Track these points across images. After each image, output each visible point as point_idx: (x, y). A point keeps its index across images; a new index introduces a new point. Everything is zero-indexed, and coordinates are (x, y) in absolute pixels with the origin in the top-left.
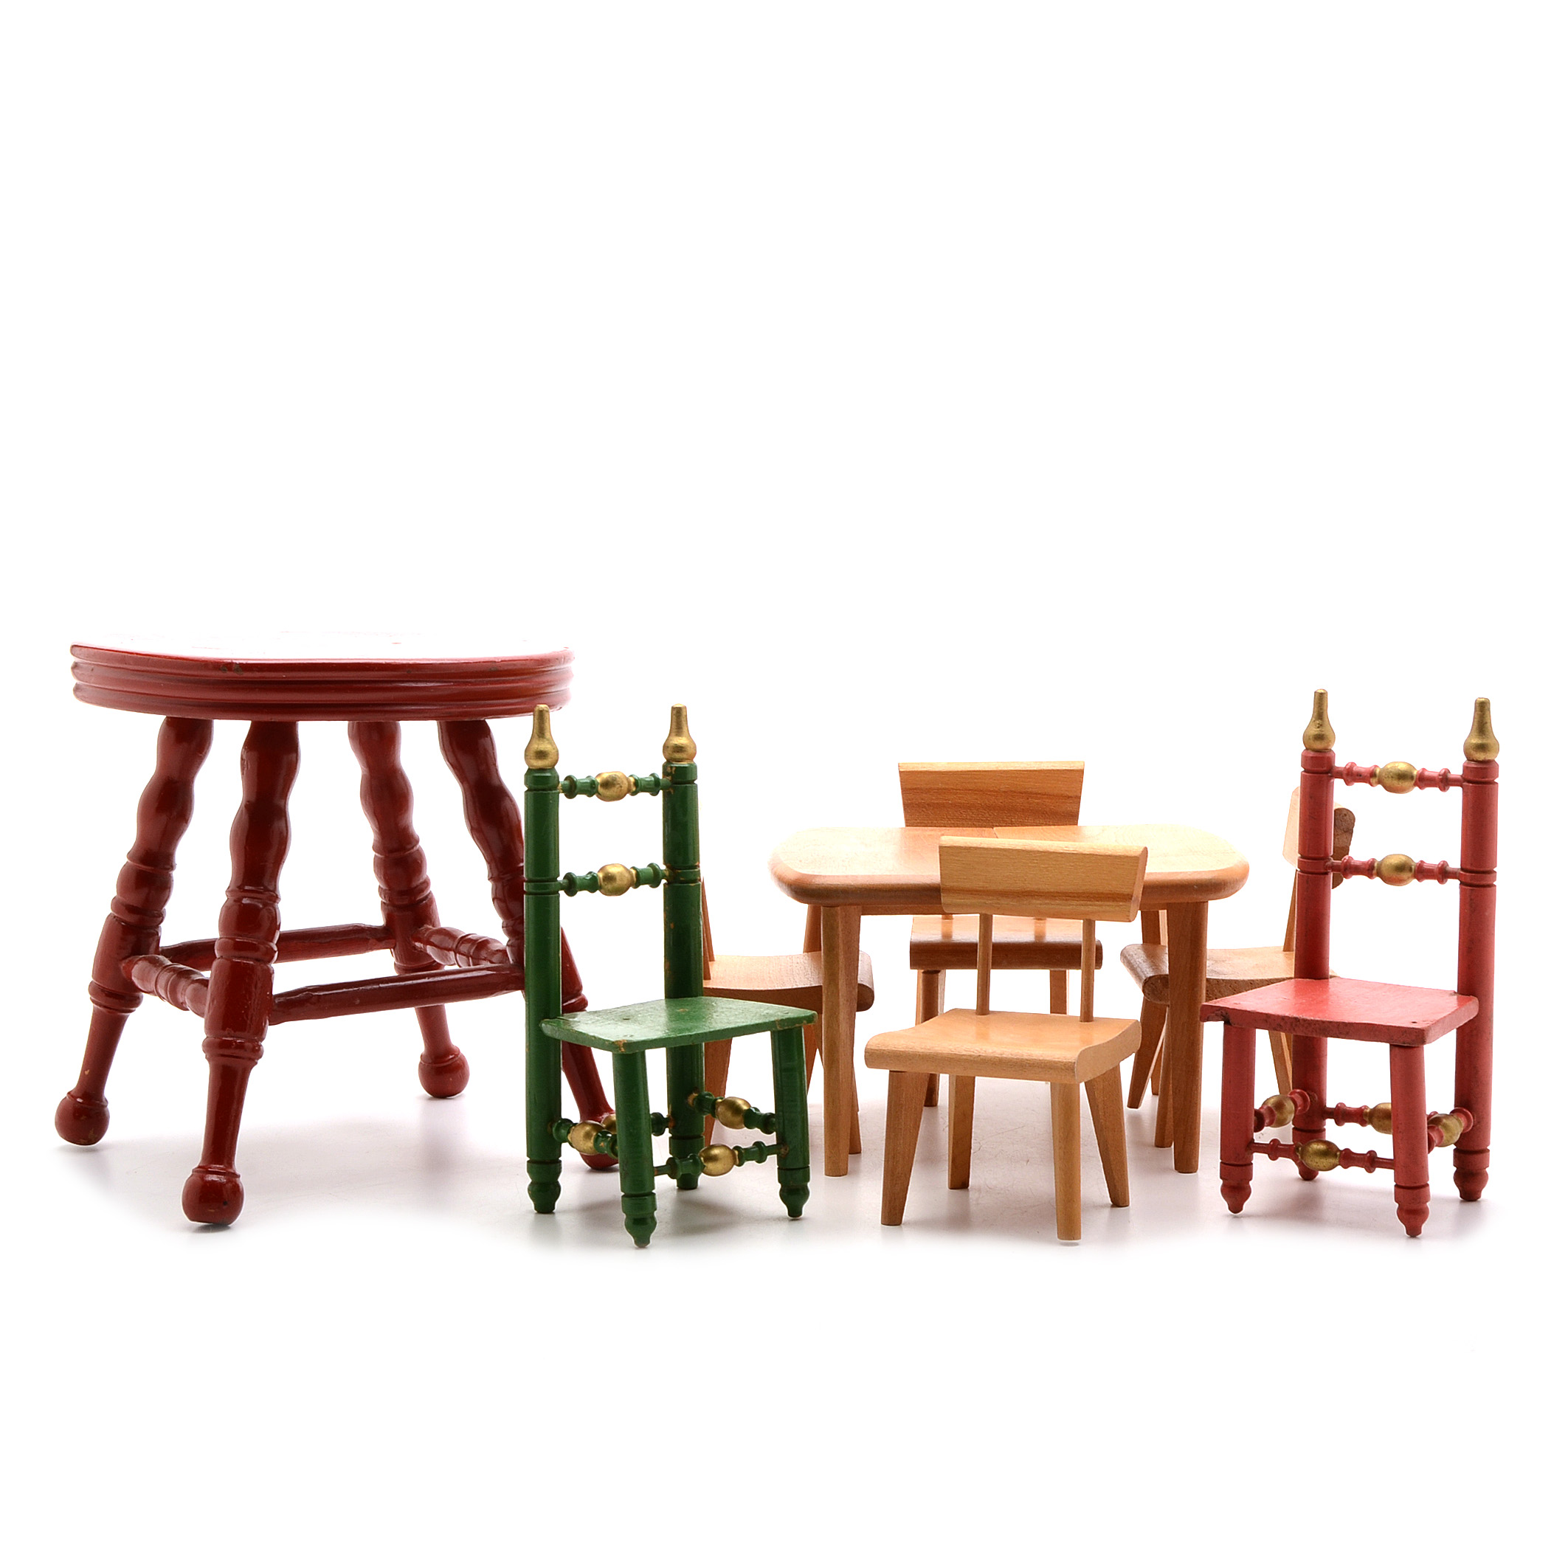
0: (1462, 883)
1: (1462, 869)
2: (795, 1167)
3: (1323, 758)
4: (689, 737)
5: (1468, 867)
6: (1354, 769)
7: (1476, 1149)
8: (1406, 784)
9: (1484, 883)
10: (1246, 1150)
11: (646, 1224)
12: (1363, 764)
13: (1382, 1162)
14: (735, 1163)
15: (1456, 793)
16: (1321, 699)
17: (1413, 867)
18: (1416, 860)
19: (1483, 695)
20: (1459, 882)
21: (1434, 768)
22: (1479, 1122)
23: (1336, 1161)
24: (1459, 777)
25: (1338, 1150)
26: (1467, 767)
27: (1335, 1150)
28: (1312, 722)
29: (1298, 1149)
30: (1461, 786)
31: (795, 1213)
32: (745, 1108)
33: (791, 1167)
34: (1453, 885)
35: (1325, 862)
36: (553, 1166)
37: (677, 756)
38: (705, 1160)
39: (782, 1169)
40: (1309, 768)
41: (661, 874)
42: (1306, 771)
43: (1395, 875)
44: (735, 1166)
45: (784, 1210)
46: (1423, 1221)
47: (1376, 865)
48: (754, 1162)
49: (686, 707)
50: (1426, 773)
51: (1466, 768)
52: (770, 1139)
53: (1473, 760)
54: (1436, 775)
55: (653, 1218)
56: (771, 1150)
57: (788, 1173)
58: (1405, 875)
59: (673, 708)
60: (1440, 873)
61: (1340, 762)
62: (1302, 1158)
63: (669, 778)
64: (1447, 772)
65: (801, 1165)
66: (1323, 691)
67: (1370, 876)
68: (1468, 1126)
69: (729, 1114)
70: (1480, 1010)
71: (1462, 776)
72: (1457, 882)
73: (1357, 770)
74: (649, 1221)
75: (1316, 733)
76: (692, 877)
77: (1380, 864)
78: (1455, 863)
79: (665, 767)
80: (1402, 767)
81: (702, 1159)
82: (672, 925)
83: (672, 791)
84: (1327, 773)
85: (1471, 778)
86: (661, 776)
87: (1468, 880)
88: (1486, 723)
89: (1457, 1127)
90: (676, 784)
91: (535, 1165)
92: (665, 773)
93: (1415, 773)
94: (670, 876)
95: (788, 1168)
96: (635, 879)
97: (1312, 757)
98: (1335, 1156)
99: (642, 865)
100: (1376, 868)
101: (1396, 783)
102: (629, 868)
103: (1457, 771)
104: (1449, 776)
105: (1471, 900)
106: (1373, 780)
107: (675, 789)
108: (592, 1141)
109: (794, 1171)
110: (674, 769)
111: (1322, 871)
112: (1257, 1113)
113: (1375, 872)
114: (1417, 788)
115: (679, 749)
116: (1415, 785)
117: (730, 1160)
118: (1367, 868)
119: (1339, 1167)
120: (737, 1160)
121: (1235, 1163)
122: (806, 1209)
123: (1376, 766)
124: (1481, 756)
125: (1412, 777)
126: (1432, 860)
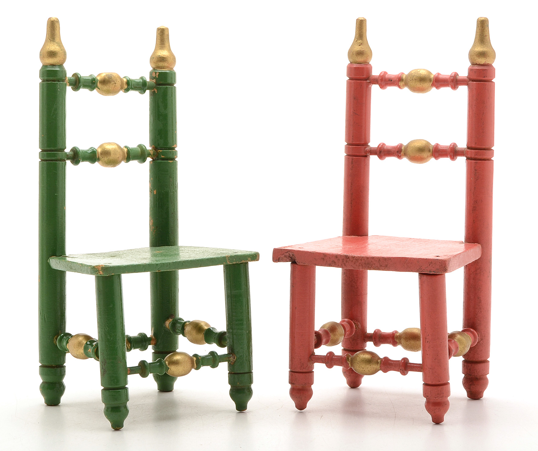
0: (468, 159)
1: (468, 148)
2: (241, 372)
3: (363, 68)
4: (169, 50)
5: (473, 146)
6: (386, 76)
7: (480, 359)
8: (426, 85)
9: (485, 157)
10: (309, 361)
11: (120, 411)
12: (393, 72)
13: (413, 367)
14: (193, 367)
15: (463, 91)
16: (361, 25)
17: (431, 148)
18: (433, 143)
19: (483, 15)
20: (466, 158)
21: (446, 72)
22: (482, 339)
23: (378, 367)
24: (466, 78)
25: (379, 358)
26: (472, 69)
27: (376, 358)
28: (355, 41)
29: (348, 358)
30: (467, 85)
31: (241, 407)
32: (206, 328)
33: (239, 372)
34: (462, 161)
35: (366, 147)
36: (59, 369)
37: (161, 64)
38: (169, 364)
39: (231, 373)
40: (353, 76)
41: (146, 153)
42: (351, 79)
43: (417, 155)
44: (193, 369)
45: (233, 405)
46: (445, 412)
47: (403, 148)
48: (209, 367)
49: (167, 29)
50: (440, 77)
51: (471, 71)
52: (223, 351)
53: (476, 64)
54: (448, 77)
55: (126, 407)
56: (223, 358)
57: (236, 376)
58: (425, 155)
59: (158, 29)
60: (451, 152)
61: (376, 72)
62: (352, 365)
63: (154, 81)
64: (456, 74)
65: (246, 370)
66: (363, 19)
67: (399, 157)
68: (474, 342)
69: (194, 332)
70: (482, 254)
71: (467, 77)
72: (464, 158)
73: (389, 77)
74: (123, 409)
75: (358, 49)
76: (170, 156)
77: (407, 147)
78: (462, 143)
79: (151, 73)
80: (423, 73)
81: (167, 362)
82: (155, 192)
83: (156, 91)
84: (366, 80)
85: (475, 77)
86: (148, 79)
87: (473, 156)
88: (486, 36)
89: (467, 343)
90: (159, 85)
91: (46, 369)
92: (152, 78)
93: (432, 76)
94: (154, 155)
95: (236, 372)
96: (126, 155)
97: (355, 68)
98: (377, 363)
99: (133, 145)
100: (403, 150)
101: (419, 85)
102: (122, 147)
103: (464, 73)
104: (458, 78)
105: (475, 170)
106: (401, 84)
107: (157, 89)
108: (83, 348)
109: (240, 375)
110: (157, 74)
111: (363, 154)
112: (317, 334)
113: (402, 153)
114: (434, 89)
115: (162, 59)
116: (433, 85)
117: (189, 365)
118: (397, 151)
119: (380, 372)
120: (195, 364)
121: (301, 371)
122: (251, 404)
123: (403, 73)
124: (482, 61)
125: (430, 80)
126: (445, 143)
